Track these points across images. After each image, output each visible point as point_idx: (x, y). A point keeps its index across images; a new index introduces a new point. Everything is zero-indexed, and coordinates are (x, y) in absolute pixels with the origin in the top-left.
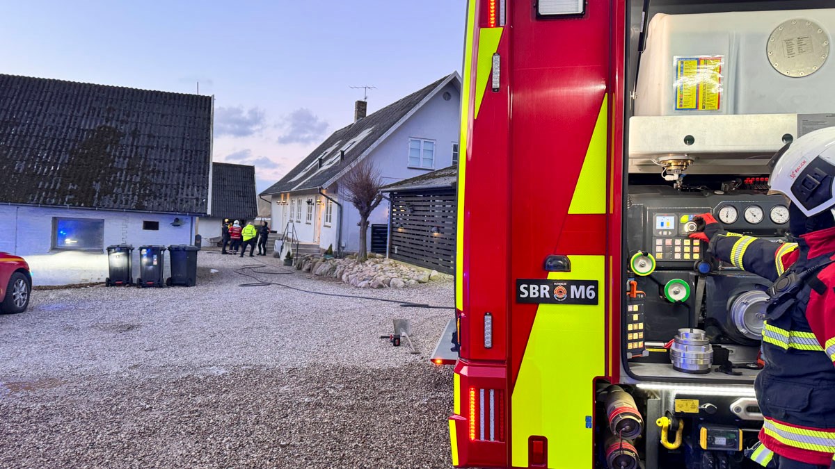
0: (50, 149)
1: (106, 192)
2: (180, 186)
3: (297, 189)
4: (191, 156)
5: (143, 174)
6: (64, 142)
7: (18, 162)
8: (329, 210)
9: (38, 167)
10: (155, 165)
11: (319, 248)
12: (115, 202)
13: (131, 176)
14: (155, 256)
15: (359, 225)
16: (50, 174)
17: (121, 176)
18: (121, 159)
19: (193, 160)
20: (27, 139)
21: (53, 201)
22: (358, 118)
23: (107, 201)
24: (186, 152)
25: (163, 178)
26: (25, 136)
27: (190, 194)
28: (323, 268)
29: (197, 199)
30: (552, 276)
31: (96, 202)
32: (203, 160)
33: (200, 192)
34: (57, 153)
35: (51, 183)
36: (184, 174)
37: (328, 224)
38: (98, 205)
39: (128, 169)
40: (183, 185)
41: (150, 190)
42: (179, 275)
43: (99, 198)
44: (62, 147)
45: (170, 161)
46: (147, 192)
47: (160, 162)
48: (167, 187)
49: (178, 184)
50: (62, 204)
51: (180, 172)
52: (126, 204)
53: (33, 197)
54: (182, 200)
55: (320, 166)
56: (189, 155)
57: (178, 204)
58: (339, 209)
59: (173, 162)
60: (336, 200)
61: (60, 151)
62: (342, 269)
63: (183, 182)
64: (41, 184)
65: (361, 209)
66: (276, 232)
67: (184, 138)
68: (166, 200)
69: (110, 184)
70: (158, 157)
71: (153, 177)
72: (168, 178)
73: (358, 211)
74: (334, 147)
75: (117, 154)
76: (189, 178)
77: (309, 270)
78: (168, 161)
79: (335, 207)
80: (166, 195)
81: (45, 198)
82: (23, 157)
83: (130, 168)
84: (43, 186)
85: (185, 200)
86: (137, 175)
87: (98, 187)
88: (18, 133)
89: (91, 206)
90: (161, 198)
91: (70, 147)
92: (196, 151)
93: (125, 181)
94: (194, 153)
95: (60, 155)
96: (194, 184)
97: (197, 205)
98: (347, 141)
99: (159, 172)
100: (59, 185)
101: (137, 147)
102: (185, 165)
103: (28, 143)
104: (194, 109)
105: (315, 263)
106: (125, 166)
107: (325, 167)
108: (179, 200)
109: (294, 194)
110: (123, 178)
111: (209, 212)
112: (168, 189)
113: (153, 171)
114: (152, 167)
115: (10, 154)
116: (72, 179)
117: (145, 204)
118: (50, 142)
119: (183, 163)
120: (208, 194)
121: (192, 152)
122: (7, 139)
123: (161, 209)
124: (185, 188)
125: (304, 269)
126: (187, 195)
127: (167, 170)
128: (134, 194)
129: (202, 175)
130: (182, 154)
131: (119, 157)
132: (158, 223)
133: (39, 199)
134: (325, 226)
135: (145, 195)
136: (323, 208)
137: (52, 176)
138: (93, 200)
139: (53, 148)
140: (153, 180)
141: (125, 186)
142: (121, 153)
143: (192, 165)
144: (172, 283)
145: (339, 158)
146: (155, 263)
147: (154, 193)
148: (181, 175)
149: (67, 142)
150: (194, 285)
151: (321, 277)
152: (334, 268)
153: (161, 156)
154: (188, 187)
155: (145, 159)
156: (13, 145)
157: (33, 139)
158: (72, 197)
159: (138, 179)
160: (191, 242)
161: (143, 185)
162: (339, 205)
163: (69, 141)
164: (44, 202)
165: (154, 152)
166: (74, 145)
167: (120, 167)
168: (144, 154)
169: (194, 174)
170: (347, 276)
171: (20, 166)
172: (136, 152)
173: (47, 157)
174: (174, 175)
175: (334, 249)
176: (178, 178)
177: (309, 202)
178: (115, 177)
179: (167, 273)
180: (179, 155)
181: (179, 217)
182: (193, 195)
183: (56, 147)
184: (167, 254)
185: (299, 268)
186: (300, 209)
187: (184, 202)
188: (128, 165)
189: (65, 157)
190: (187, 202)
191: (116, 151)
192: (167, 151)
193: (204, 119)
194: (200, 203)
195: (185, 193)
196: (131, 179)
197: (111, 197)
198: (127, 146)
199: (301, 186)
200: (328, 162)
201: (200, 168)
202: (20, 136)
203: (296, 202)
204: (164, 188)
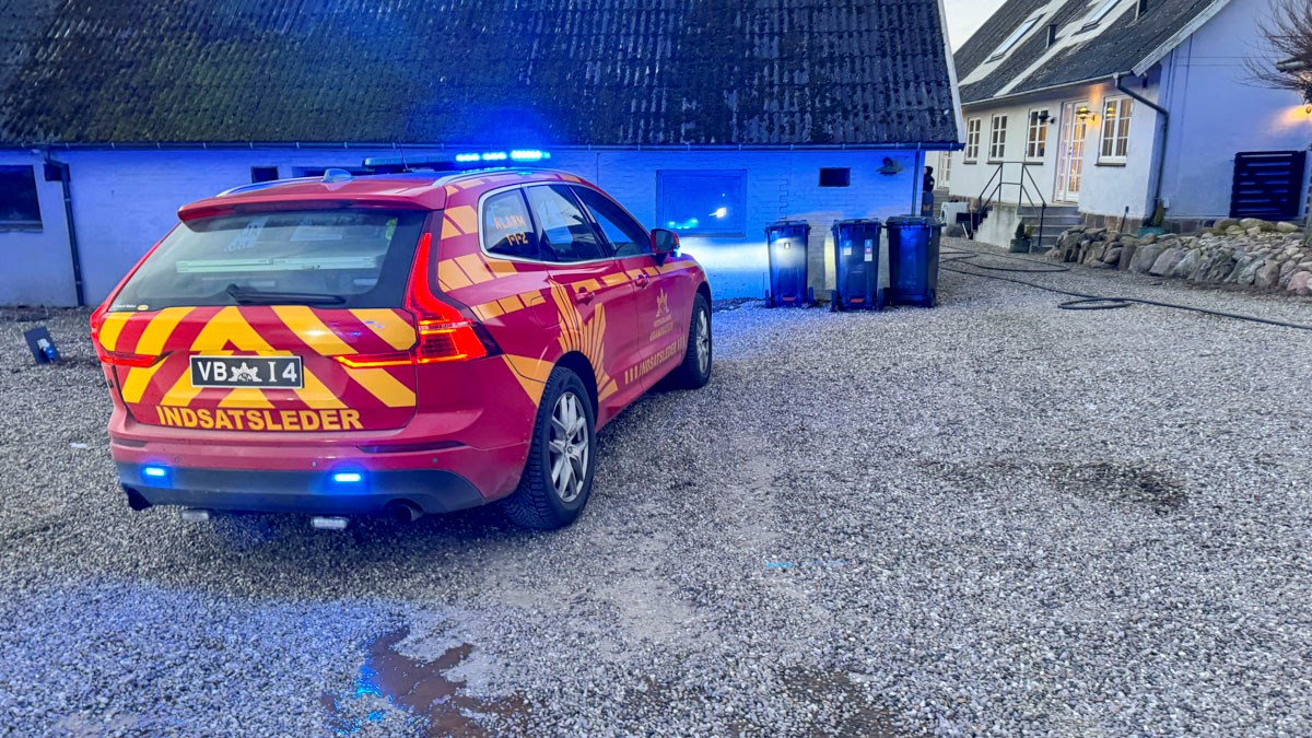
0: (637, 32)
1: (750, 110)
2: (891, 86)
4: (900, 17)
5: (812, 66)
6: (658, 15)
7: (589, 63)
8: (1117, 128)
9: (623, 71)
10: (831, 46)
11: (1077, 213)
12: (770, 130)
13: (791, 72)
14: (868, 243)
16: (646, 81)
17: (771, 75)
18: (766, 40)
19: (905, 25)
20: (596, 16)
21: (661, 137)
23: (755, 128)
24: (889, 10)
25: (853, 71)
26: (592, 11)
27: (914, 101)
29: (931, 111)
31: (735, 132)
32: (925, 23)
33: (934, 94)
34: (651, 40)
35: (650, 102)
36: (894, 59)
37: (1115, 159)
38: (740, 140)
39: (782, 59)
40: (896, 83)
41: (833, 100)
42: (909, 282)
43: (740, 126)
44: (657, 26)
46: (828, 103)
47: (841, 37)
48: (864, 90)
49: (886, 80)
50: (677, 141)
51: (884, 55)
52: (792, 133)
53: (626, 131)
55: (1053, 41)
56: (895, 16)
57: (894, 126)
58: (1162, 122)
59: (865, 36)
60: (1155, 101)
61: (655, 35)
63: (895, 76)
64: (634, 103)
68: (867, 118)
69: (755, 93)
70: (835, 28)
71: (832, 71)
72: (863, 70)
75: (757, 29)
76: (905, 66)
77: (1116, 264)
78: (855, 34)
80: (866, 107)
81: (646, 132)
82: (596, 52)
83: (787, 58)
84: (638, 107)
85: (906, 115)
86: (802, 70)
87: (733, 102)
88: (579, 7)
89: (729, 143)
90: (856, 115)
91: (671, 26)
92: (909, 6)
93: (781, 85)
94: (904, 10)
95: (655, 44)
96: (917, 77)
97: (933, 123)
99: (842, 58)
100: (664, 102)
101: (791, 12)
102: (892, 38)
103: (599, 24)
105: (1133, 246)
106: (776, 54)
107: (1075, 37)
108: (894, 115)
110: (776, 78)
112: (868, 94)
113: (831, 58)
114: (826, 49)
115: (573, 49)
116: (684, 89)
117: (829, 129)
118: (634, 19)
119: (887, 34)
120: (951, 98)
121: (900, 8)
122: (564, 19)
123: (861, 138)
124: (902, 89)
125: (1092, 261)
126: (909, 104)
127: (856, 52)
128: (803, 111)
129: (931, 56)
130: (880, 17)
131: (761, 36)
132: (847, 170)
133: (635, 134)
134: (1099, 165)
135: (825, 111)
137: (650, 87)
138: (730, 129)
139: (642, 29)
140: (835, 78)
141: (782, 93)
142: (762, 29)
143: (905, 36)
144: (892, 300)
146: (868, 258)
147: (841, 103)
148: (888, 60)
149: (662, 16)
153: (839, 24)
154: (907, 86)
155: (811, 33)
156: (575, 31)
157: (606, 17)
158: (691, 126)
159: (806, 78)
161: (819, 89)
162: (1160, 111)
163: (667, 13)
164: (646, 141)
165: (824, 17)
166: (676, 19)
167: (765, 56)
168: (805, 23)
169: (914, 56)
171: (594, 72)
172: (791, 22)
173: (635, 49)
174: (872, 63)
176: (884, 68)
178: (761, 78)
179: (883, 276)
180: (876, 18)
181: (891, 154)
182: (920, 103)
183: (647, 28)
184: (884, 236)
186: (999, 137)
187: (906, 120)
188: (781, 51)
189: (665, 47)
190: (911, 118)
191: (752, 24)
192: (849, 12)
194: (938, 119)
195: (902, 99)
196: (792, 79)
197: (762, 120)
198: (772, 11)
201: (924, 42)
202: (583, 13)
204: (859, 92)
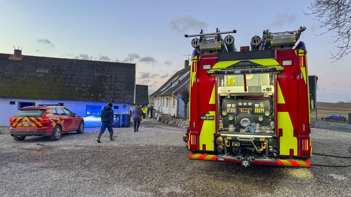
0: (85, 83)
1: (103, 96)
3: (163, 94)
4: (129, 84)
5: (114, 90)
6: (89, 80)
7: (76, 87)
8: (174, 102)
9: (82, 89)
10: (117, 88)
11: (170, 115)
12: (105, 100)
13: (110, 91)
14: (118, 117)
15: (184, 107)
16: (86, 91)
17: (107, 91)
20: (78, 80)
21: (87, 100)
22: (186, 67)
23: (103, 99)
24: (127, 83)
25: (120, 92)
26: (78, 79)
27: (128, 97)
28: (172, 122)
30: (206, 115)
31: (99, 100)
32: (132, 86)
33: (132, 96)
34: (87, 84)
35: (86, 94)
37: (174, 107)
38: (100, 101)
39: (109, 89)
40: (126, 94)
41: (116, 96)
42: (125, 124)
43: (100, 99)
44: (89, 82)
45: (122, 86)
46: (115, 96)
47: (119, 86)
49: (125, 94)
50: (89, 101)
51: (125, 90)
52: (109, 100)
53: (81, 99)
54: (126, 99)
55: (171, 85)
56: (128, 84)
57: (125, 101)
60: (177, 98)
61: (88, 84)
62: (178, 122)
63: (126, 93)
64: (83, 94)
65: (185, 101)
66: (155, 110)
67: (126, 78)
68: (121, 99)
69: (104, 94)
70: (118, 85)
71: (117, 91)
73: (183, 102)
74: (177, 78)
75: (106, 84)
76: (128, 92)
77: (167, 123)
79: (176, 101)
80: (121, 97)
81: (84, 99)
82: (77, 86)
83: (110, 89)
84: (83, 95)
86: (112, 91)
87: (100, 95)
88: (75, 78)
89: (98, 101)
90: (119, 98)
91: (91, 82)
92: (130, 83)
93: (108, 93)
95: (88, 85)
96: (130, 93)
97: (131, 100)
98: (181, 76)
99: (119, 90)
100: (88, 95)
101: (112, 82)
102: (127, 87)
103: (79, 81)
104: (129, 68)
105: (169, 120)
106: (108, 88)
107: (173, 86)
109: (162, 96)
110: (108, 92)
111: (135, 103)
112: (122, 95)
113: (117, 89)
114: (116, 88)
115: (73, 85)
116: (92, 93)
117: (115, 100)
118: (85, 81)
120: (134, 97)
122: (72, 80)
123: (119, 102)
124: (127, 95)
125: (165, 123)
127: (121, 89)
128: (111, 97)
129: (132, 91)
131: (106, 85)
132: (118, 107)
133: (82, 99)
134: (173, 107)
135: (115, 97)
136: (172, 101)
137: (86, 92)
138: (99, 99)
139: (86, 82)
140: (117, 93)
141: (108, 94)
142: (107, 84)
143: (129, 87)
144: (123, 126)
145: (178, 82)
146: (118, 120)
147: (117, 97)
148: (126, 91)
149: (90, 81)
150: (130, 127)
151: (171, 125)
152: (175, 122)
153: (119, 84)
154: (128, 95)
155: (114, 85)
156: (74, 82)
157: (80, 80)
158: (92, 98)
159: (112, 92)
160: (129, 113)
161: (114, 94)
162: (178, 100)
163: (91, 80)
164: (84, 100)
165: (117, 83)
166: (92, 81)
167: (106, 88)
168: (114, 84)
169: (130, 90)
170: (179, 125)
171: (76, 89)
172: (111, 83)
173: (84, 86)
174: (123, 91)
175: (176, 116)
176: (125, 92)
177: (167, 99)
178: (105, 92)
179: (121, 123)
180: (125, 84)
181: (125, 105)
183: (87, 82)
184: (121, 117)
185: (163, 122)
186: (164, 101)
188: (109, 88)
189: (90, 86)
190: (128, 100)
191: (105, 83)
192: (121, 83)
193: (133, 72)
195: (127, 97)
196: (110, 92)
197: (104, 98)
198: (109, 81)
199: (165, 93)
200: (174, 84)
202: (76, 79)
203: (163, 99)
204: (120, 95)
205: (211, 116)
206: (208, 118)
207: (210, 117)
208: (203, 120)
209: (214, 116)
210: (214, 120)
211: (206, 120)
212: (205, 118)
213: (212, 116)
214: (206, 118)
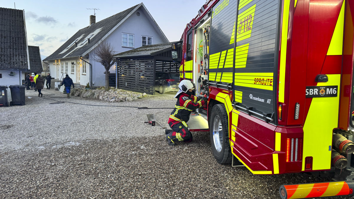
2: (12, 56)
3: (66, 57)
4: (16, 40)
8: (85, 67)
11: (80, 85)
14: (3, 91)
15: (105, 73)
19: (17, 42)
22: (92, 24)
24: (13, 38)
27: (18, 60)
28: (88, 94)
29: (22, 62)
30: (319, 84)
32: (22, 42)
33: (23, 58)
36: (13, 49)
37: (84, 73)
40: (13, 55)
42: (16, 100)
45: (5, 43)
48: (4, 56)
49: (11, 54)
51: (11, 48)
54: (14, 63)
55: (76, 46)
56: (14, 40)
57: (12, 65)
58: (90, 66)
59: (6, 43)
60: (88, 62)
62: (98, 94)
63: (13, 54)
66: (54, 78)
67: (10, 31)
68: (5, 62)
72: (5, 52)
73: (104, 67)
74: (81, 37)
76: (16, 51)
77: (79, 96)
78: (3, 43)
79: (88, 66)
80: (4, 60)
85: (15, 63)
92: (18, 38)
94: (17, 39)
96: (19, 54)
97: (22, 65)
98: (88, 34)
102: (13, 45)
104: (14, 17)
105: (82, 92)
107: (79, 46)
108: (12, 62)
109: (62, 60)
111: (29, 68)
119: (12, 44)
120: (27, 59)
121: (16, 38)
123: (3, 67)
124: (15, 57)
125: (76, 95)
126: (16, 60)
127: (3, 47)
129: (23, 50)
130: (10, 40)
134: (82, 75)
136: (81, 66)
143: (17, 45)
144: (13, 104)
145: (87, 41)
146: (3, 94)
148: (12, 50)
150: (25, 105)
151: (87, 98)
152: (94, 94)
154: (16, 56)
160: (20, 84)
162: (90, 64)
169: (18, 49)
170: (102, 97)
174: (7, 50)
175: (90, 85)
176: (10, 51)
177: (73, 63)
179: (10, 99)
180: (9, 40)
181: (12, 71)
182: (19, 60)
184: (9, 90)
185: (73, 95)
186: (67, 67)
187: (15, 64)
190: (17, 63)
192: (2, 37)
193: (20, 22)
194: (23, 64)
195: (15, 59)
200: (80, 44)
201: (21, 46)
203: (64, 64)
205: (329, 87)
206: (324, 93)
207: (328, 89)
208: (310, 98)
209: (336, 87)
210: (335, 95)
211: (319, 96)
212: (316, 91)
213: (333, 87)
214: (318, 92)
